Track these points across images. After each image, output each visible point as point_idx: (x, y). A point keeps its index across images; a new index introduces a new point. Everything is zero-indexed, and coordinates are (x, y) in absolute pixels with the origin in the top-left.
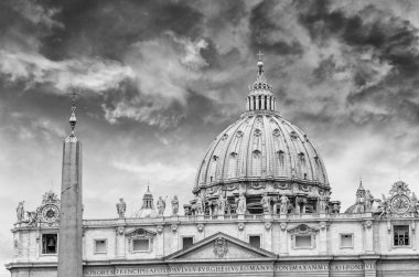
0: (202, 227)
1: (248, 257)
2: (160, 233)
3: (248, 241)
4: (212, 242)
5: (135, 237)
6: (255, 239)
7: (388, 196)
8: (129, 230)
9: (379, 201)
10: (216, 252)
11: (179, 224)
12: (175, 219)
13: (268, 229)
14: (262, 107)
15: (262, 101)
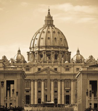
0: (43, 66)
1: (54, 73)
2: (32, 67)
3: (54, 69)
4: (46, 70)
5: (26, 68)
6: (56, 69)
7: (88, 59)
8: (25, 66)
9: (86, 60)
10: (46, 72)
11: (37, 65)
12: (36, 64)
13: (59, 67)
14: (50, 23)
15: (50, 22)
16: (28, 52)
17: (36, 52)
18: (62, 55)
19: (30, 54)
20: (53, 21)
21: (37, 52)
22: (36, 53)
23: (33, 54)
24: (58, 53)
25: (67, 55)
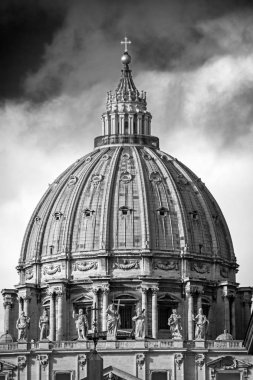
2: (22, 366)
13: (179, 363)
14: (130, 131)
15: (131, 121)
16: (6, 292)
17: (50, 290)
18: (199, 303)
19: (22, 300)
20: (150, 117)
21: (60, 289)
22: (54, 295)
23: (34, 299)
24: (178, 295)
25: (227, 302)
